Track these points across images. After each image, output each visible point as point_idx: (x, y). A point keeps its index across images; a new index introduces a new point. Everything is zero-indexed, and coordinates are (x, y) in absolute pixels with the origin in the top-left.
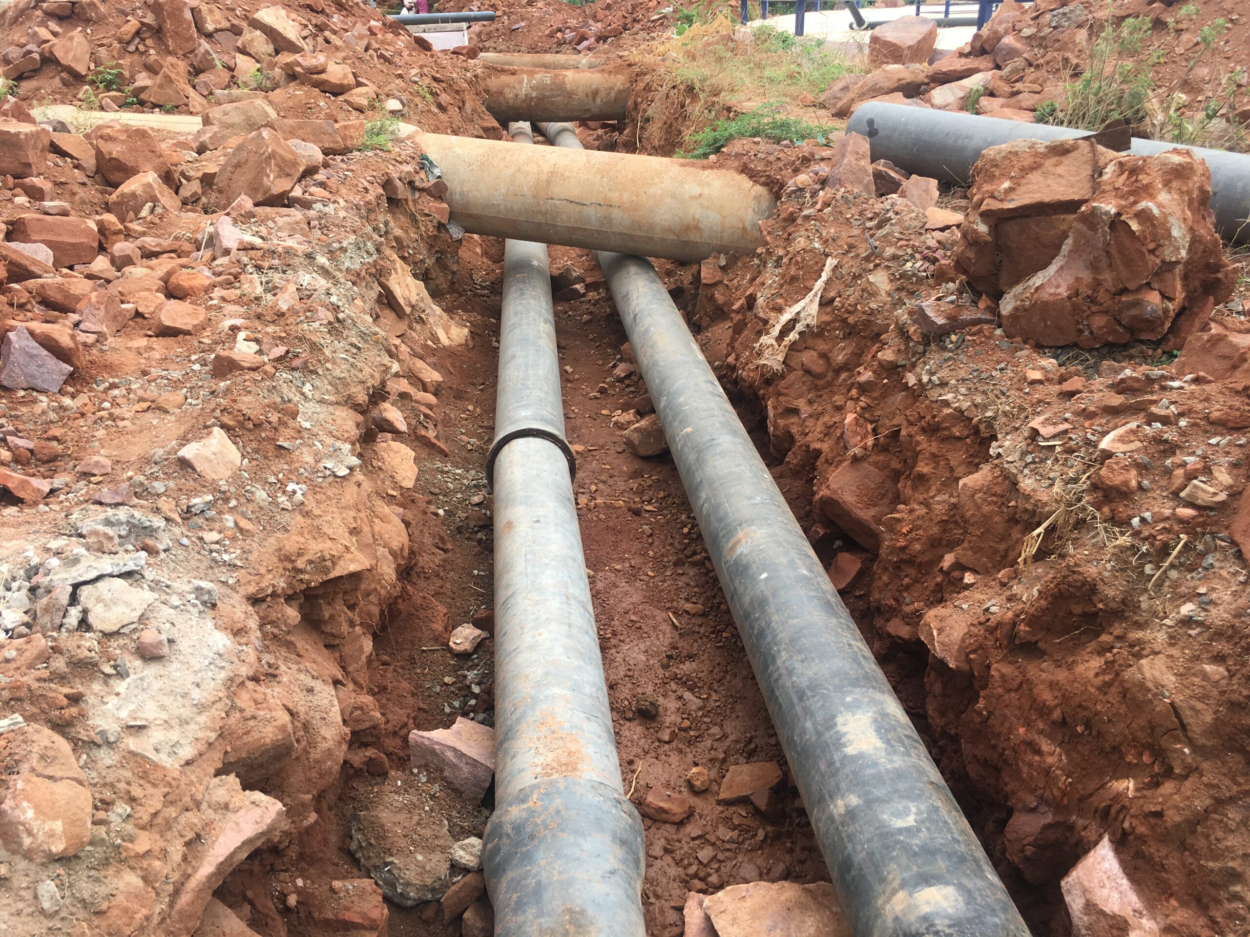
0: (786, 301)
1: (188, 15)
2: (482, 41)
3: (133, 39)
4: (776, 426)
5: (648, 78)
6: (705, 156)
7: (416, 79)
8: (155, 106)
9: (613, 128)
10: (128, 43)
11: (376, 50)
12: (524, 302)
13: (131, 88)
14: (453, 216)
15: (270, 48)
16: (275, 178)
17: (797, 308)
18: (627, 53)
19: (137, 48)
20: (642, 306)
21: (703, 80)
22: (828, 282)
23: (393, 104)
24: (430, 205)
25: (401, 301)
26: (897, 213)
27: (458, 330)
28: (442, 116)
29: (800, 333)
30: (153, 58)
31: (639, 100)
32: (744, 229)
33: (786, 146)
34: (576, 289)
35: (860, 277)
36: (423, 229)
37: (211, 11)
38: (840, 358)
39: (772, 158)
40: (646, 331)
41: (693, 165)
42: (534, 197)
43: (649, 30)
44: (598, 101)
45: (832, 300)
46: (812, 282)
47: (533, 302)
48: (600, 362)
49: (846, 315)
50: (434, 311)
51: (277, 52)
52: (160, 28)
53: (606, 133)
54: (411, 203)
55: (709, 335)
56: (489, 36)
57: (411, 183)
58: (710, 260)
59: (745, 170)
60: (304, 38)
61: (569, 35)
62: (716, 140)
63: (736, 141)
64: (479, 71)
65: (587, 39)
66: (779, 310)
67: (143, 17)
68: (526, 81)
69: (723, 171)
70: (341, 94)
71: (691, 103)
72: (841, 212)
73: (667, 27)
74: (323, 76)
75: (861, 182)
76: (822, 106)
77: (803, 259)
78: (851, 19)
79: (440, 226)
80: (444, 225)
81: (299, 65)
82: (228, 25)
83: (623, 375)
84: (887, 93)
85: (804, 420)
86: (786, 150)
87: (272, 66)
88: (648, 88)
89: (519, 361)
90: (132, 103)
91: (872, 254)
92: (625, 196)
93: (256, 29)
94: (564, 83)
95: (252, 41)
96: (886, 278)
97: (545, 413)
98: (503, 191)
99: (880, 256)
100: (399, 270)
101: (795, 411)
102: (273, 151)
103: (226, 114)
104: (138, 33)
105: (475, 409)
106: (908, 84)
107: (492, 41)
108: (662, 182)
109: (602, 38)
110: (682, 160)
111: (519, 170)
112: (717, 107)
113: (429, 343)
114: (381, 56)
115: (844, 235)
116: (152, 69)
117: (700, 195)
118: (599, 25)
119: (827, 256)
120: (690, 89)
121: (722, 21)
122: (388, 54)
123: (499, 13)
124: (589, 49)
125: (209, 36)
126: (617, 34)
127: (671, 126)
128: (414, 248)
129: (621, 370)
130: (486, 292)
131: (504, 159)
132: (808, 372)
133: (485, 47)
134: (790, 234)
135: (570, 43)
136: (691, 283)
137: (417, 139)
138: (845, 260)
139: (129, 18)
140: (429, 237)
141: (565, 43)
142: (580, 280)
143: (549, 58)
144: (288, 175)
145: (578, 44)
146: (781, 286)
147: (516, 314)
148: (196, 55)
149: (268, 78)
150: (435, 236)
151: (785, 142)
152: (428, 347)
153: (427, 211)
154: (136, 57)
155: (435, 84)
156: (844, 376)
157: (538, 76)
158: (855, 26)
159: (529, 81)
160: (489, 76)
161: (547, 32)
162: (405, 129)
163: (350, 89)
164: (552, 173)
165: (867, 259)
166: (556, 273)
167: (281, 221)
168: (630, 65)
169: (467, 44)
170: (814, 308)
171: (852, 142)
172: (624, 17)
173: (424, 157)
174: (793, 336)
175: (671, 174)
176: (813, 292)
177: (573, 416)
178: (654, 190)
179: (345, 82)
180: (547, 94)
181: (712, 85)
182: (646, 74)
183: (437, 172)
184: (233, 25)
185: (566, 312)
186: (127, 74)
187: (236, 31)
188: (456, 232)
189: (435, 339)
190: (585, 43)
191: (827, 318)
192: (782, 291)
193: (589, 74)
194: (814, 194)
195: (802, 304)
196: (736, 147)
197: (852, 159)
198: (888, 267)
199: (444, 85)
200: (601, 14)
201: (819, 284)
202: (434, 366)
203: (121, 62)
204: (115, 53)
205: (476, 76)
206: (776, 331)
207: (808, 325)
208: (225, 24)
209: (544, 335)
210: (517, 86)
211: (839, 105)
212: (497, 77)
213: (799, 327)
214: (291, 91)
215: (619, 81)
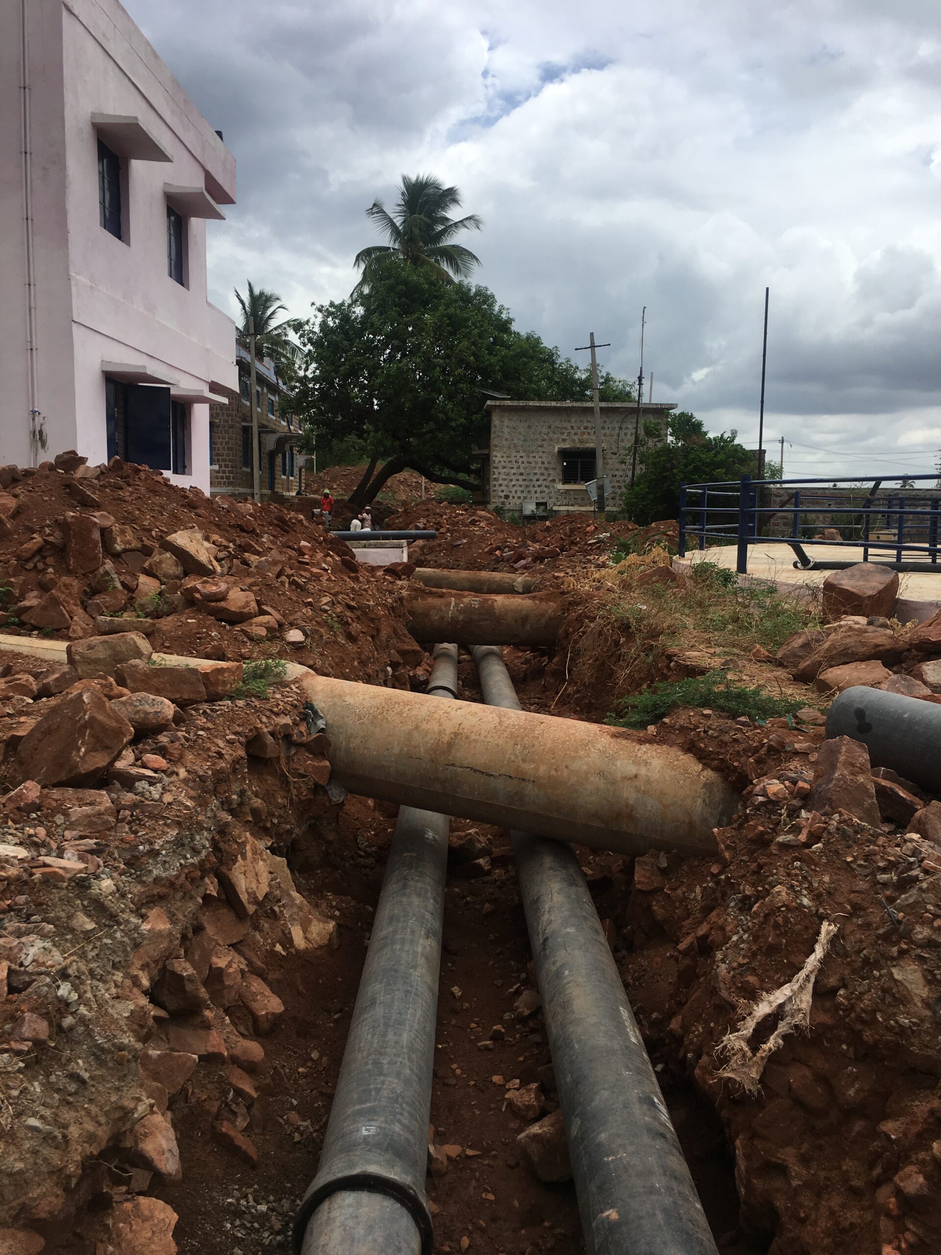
0: (762, 981)
1: (96, 535)
2: (424, 554)
3: (33, 556)
4: (749, 1187)
5: (580, 609)
6: (643, 725)
7: (327, 608)
8: (35, 628)
9: (543, 654)
10: (28, 560)
11: (288, 577)
12: (405, 900)
13: (15, 607)
14: (334, 775)
15: (179, 570)
16: (86, 753)
17: (780, 995)
18: (562, 574)
19: (35, 566)
20: (554, 926)
21: (640, 620)
22: (825, 961)
23: (295, 635)
24: (309, 763)
25: (244, 898)
26: (926, 872)
27: (321, 925)
28: (350, 647)
29: (785, 1037)
30: (48, 577)
31: (571, 630)
32: (691, 824)
33: (744, 724)
34: (479, 865)
35: (877, 965)
36: (294, 792)
37: (123, 532)
38: (852, 1092)
39: (726, 738)
40: (558, 974)
41: (626, 737)
42: (432, 761)
43: (586, 553)
44: (528, 627)
45: (834, 991)
46: (800, 958)
47: (416, 901)
48: (499, 982)
49: (858, 1027)
50: (292, 899)
51: (186, 574)
52: (65, 546)
53: (535, 657)
54: (283, 762)
55: (644, 963)
56: (432, 550)
57: (287, 737)
58: (646, 859)
59: (690, 748)
60: (219, 560)
61: (507, 553)
62: (655, 706)
63: (680, 711)
64: (404, 593)
65: (524, 559)
66: (753, 996)
67: (49, 535)
68: (453, 603)
69: (665, 747)
70: (240, 622)
71: (627, 641)
72: (837, 852)
73: (603, 550)
74: (223, 604)
75: (860, 804)
76: (780, 664)
77: (787, 921)
78: (794, 557)
79: (317, 789)
80: (323, 787)
81: (198, 591)
82: (139, 545)
83: (527, 1012)
84: (862, 660)
85: (797, 1191)
86: (745, 729)
87: (174, 589)
88: (579, 619)
89: (379, 1011)
90: (14, 623)
91: (895, 930)
92: (543, 769)
93: (167, 550)
94: (492, 606)
95: (161, 562)
96: (919, 975)
97: (397, 1128)
98: (396, 751)
99: (907, 936)
100: (249, 854)
101: (782, 1170)
102: (92, 718)
103: (90, 647)
104: (40, 551)
105: (321, 1057)
106: (888, 651)
107: (433, 555)
108: (588, 756)
109: (538, 558)
110: (613, 729)
111: (417, 728)
112: (655, 652)
113: (278, 948)
114: (293, 583)
115: (844, 887)
116: (44, 588)
117: (636, 776)
118: (537, 546)
119: (822, 918)
120: (625, 628)
121: (658, 553)
122: (301, 581)
123: (442, 530)
124: (525, 567)
125: (116, 556)
126: (554, 555)
127: (603, 664)
128: (280, 816)
129: (522, 1005)
130: (370, 861)
131: (400, 714)
132: (798, 1102)
133: (426, 560)
134: (760, 867)
135: (508, 561)
136: (621, 871)
137: (305, 684)
138: (849, 928)
139: (35, 535)
140: (301, 802)
141: (502, 560)
142: (485, 852)
143: (484, 574)
144: (107, 747)
145: (516, 562)
146: (754, 955)
147: (391, 919)
148: (95, 576)
149: (167, 603)
150: (310, 800)
151: (743, 719)
152: (273, 953)
153: (302, 771)
154: (32, 575)
155: (348, 614)
156: (858, 1126)
157: (466, 600)
158: (799, 565)
159: (457, 605)
160: (416, 598)
161: (486, 550)
162: (294, 669)
163: (252, 618)
164: (456, 734)
165: (886, 938)
166: (456, 842)
167: (77, 811)
168: (563, 593)
169: (405, 560)
170: (806, 1000)
171: (844, 749)
172: (562, 539)
173: (309, 706)
174: (772, 1043)
175: (599, 746)
176: (802, 974)
177: (453, 1081)
178: (580, 765)
179: (246, 610)
180: (475, 617)
181: (650, 625)
182: (578, 604)
183: (321, 724)
184: (144, 546)
185: (464, 897)
186: (16, 592)
187: (147, 552)
188: (336, 795)
189: (287, 941)
190: (523, 562)
191: (825, 1018)
192: (755, 964)
193: (520, 600)
194: (793, 813)
195: (786, 991)
196: (683, 717)
197: (846, 772)
198: (921, 959)
199: (359, 613)
200: (540, 536)
201: (813, 961)
202: (276, 988)
203: (12, 580)
204: (10, 570)
205: (401, 599)
206: (749, 1027)
207: (796, 1027)
208: (135, 544)
209: (421, 961)
210: (444, 609)
211: (803, 665)
212: (423, 599)
213: (783, 1027)
214: (183, 619)
215: (551, 607)
